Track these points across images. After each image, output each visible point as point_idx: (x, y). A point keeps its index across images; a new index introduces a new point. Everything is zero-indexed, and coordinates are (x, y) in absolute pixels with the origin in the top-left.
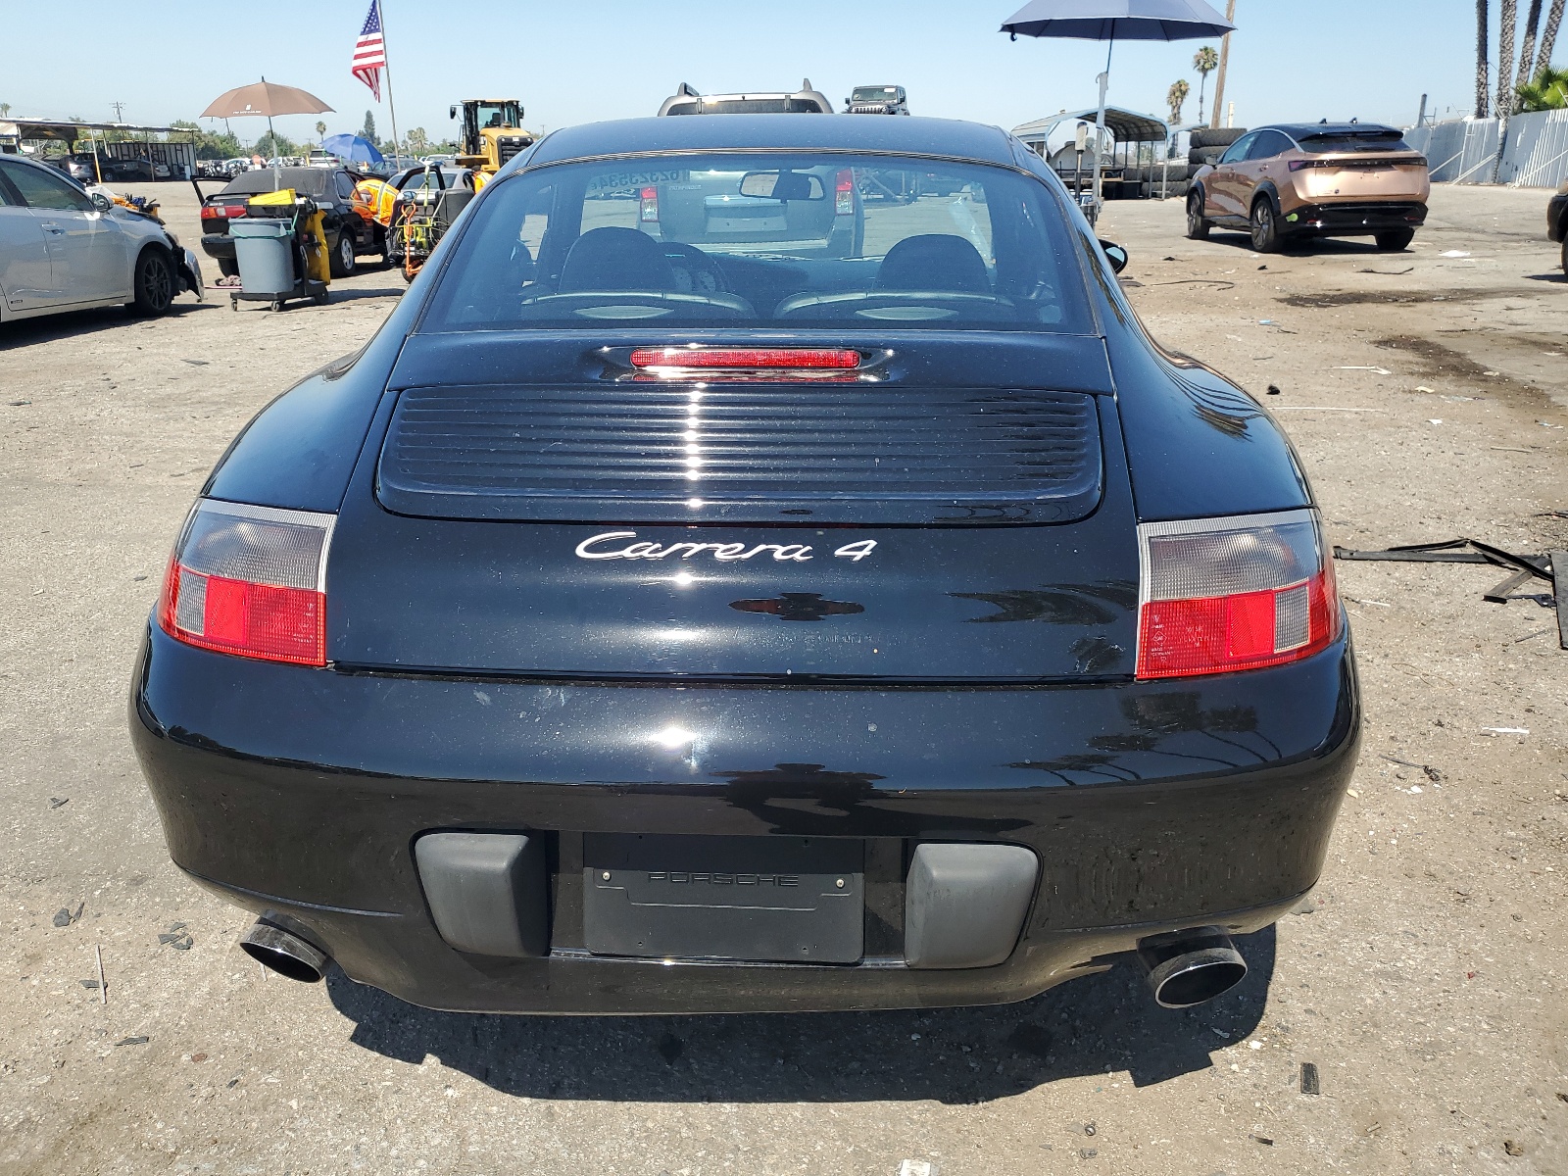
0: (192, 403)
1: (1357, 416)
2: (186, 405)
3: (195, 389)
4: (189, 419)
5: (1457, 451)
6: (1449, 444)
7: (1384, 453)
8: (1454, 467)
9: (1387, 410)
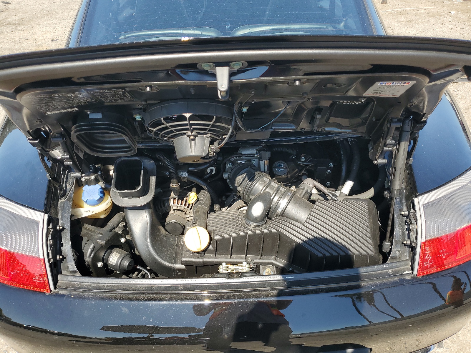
0: (6, 25)
1: (425, 11)
2: (3, 26)
3: (7, 17)
4: (6, 33)
5: (461, 27)
6: (458, 23)
7: (436, 29)
8: (461, 35)
9: (435, 7)
